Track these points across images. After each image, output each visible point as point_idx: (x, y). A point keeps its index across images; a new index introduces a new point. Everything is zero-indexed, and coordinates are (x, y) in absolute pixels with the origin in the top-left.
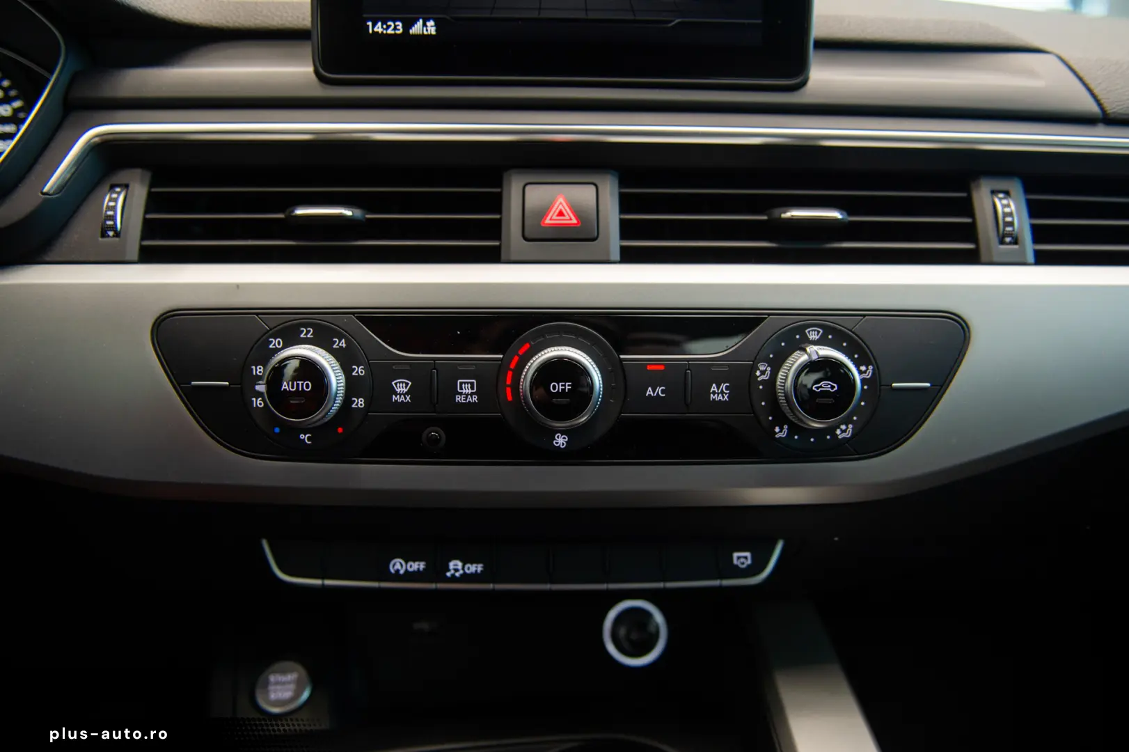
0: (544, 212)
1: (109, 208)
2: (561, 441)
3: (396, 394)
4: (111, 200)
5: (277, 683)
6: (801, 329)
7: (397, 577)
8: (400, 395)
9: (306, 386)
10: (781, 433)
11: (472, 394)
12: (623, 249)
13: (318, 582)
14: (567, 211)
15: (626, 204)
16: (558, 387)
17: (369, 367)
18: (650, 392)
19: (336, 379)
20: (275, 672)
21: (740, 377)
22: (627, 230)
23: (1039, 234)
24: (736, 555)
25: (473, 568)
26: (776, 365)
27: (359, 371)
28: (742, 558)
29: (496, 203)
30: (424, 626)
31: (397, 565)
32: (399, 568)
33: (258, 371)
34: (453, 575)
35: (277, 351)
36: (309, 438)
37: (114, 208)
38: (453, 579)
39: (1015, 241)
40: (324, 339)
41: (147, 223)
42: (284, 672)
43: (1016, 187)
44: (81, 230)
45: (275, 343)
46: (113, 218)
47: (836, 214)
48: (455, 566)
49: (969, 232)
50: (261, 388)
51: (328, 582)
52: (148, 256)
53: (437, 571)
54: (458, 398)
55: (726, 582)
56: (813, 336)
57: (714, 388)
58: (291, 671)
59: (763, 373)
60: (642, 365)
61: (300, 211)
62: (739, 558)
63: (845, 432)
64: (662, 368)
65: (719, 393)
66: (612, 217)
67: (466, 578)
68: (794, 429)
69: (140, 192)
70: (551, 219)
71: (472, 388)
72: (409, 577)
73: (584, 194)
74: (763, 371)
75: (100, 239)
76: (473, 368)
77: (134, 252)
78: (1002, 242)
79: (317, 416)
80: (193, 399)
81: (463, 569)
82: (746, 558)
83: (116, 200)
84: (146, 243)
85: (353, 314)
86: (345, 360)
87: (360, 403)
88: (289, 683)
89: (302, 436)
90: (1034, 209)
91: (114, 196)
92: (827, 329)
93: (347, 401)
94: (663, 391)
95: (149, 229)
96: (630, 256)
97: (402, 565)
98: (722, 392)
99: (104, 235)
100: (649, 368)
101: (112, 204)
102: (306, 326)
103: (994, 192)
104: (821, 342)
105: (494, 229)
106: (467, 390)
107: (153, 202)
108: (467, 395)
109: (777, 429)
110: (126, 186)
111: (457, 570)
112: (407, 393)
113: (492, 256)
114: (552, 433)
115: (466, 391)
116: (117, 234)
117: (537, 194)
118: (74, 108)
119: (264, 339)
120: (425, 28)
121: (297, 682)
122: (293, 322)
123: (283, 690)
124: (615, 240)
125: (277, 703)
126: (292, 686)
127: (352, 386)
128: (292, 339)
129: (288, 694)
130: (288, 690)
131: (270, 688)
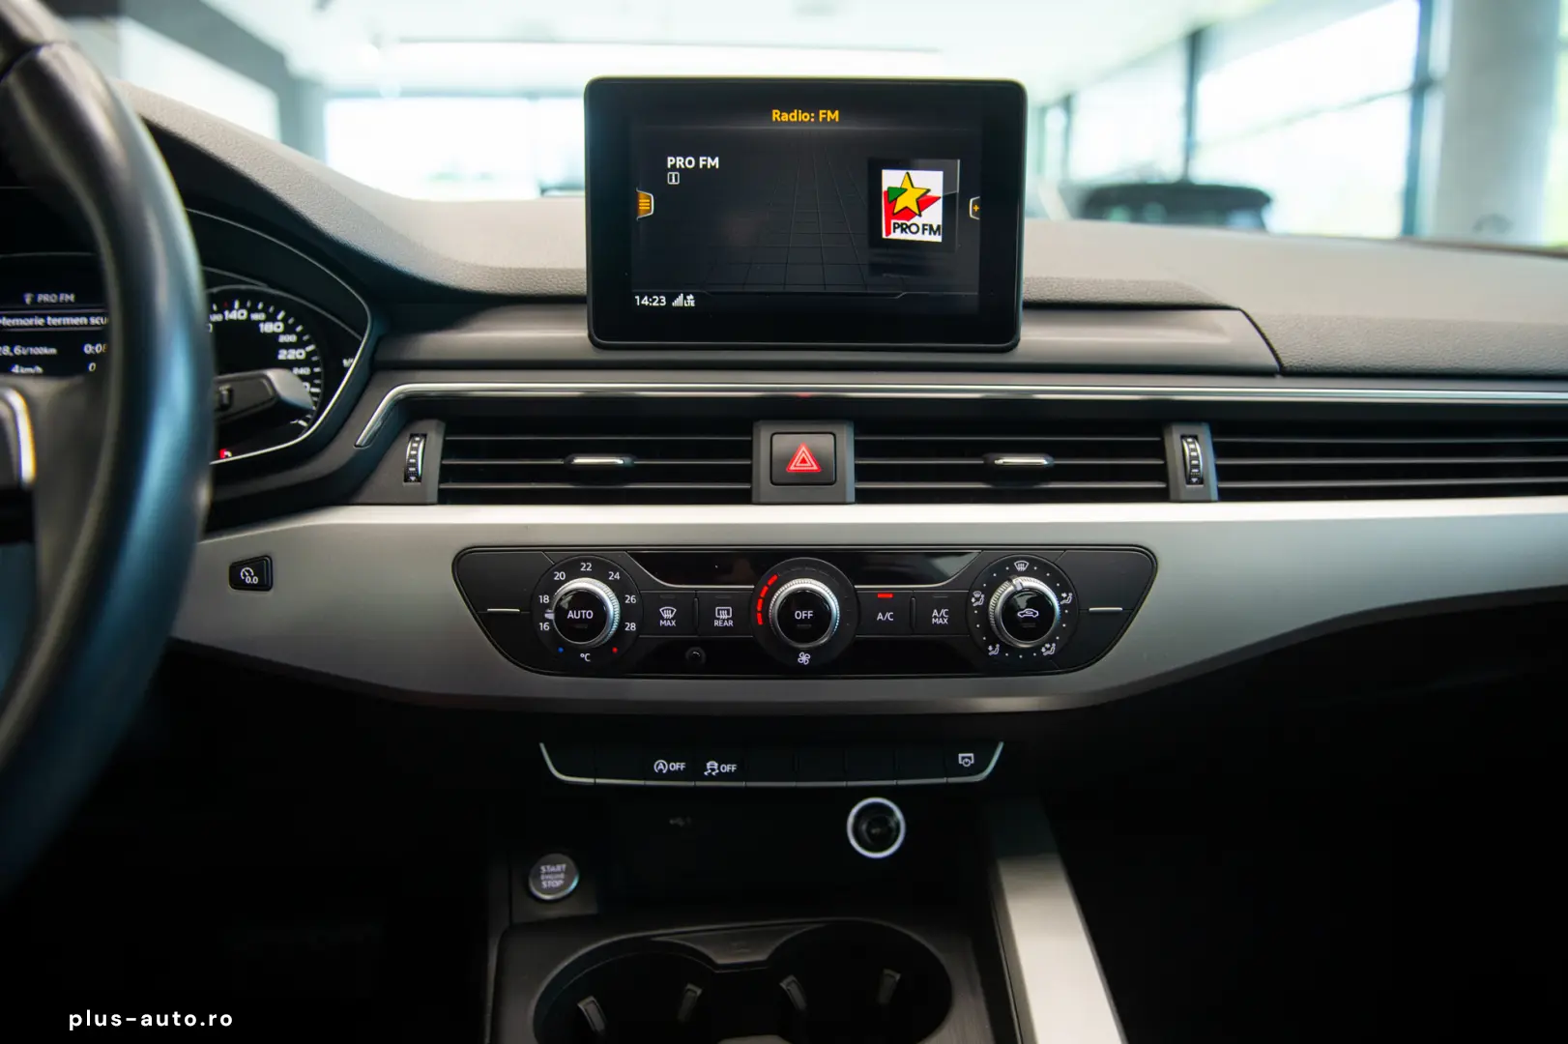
0: (789, 459)
1: (411, 457)
2: (804, 658)
3: (663, 619)
4: (412, 449)
5: (547, 873)
6: (1011, 562)
7: (660, 776)
8: (667, 620)
9: (589, 614)
10: (993, 651)
11: (728, 619)
12: (857, 491)
13: (591, 781)
14: (809, 458)
15: (861, 450)
16: (801, 615)
17: (640, 597)
18: (880, 616)
19: (613, 607)
20: (545, 864)
21: (958, 604)
22: (862, 473)
23: (1223, 473)
24: (960, 755)
25: (728, 768)
26: (989, 593)
27: (631, 599)
28: (966, 758)
29: (747, 450)
30: (680, 822)
31: (661, 765)
32: (662, 767)
33: (545, 599)
34: (710, 774)
35: (561, 583)
36: (588, 657)
37: (415, 457)
38: (710, 778)
39: (1201, 481)
40: (599, 573)
41: (444, 469)
42: (554, 864)
43: (1204, 432)
44: (386, 475)
45: (559, 576)
46: (415, 465)
47: (1042, 461)
48: (712, 766)
49: (1161, 473)
50: (550, 616)
51: (599, 781)
52: (446, 498)
53: (695, 771)
54: (716, 623)
55: (952, 780)
56: (1021, 567)
57: (935, 612)
58: (560, 863)
59: (977, 599)
60: (872, 594)
61: (579, 461)
62: (963, 758)
63: (1049, 650)
64: (891, 596)
65: (939, 617)
66: (848, 461)
67: (721, 776)
68: (1005, 647)
69: (436, 440)
70: (795, 466)
71: (728, 614)
72: (671, 776)
73: (824, 442)
74: (977, 598)
75: (404, 484)
76: (728, 597)
77: (433, 495)
78: (1189, 482)
79: (598, 638)
80: (487, 622)
81: (719, 768)
82: (970, 758)
83: (417, 449)
84: (443, 486)
85: (626, 550)
86: (619, 589)
87: (632, 626)
88: (560, 873)
89: (582, 655)
90: (1220, 450)
91: (415, 445)
92: (1032, 562)
93: (622, 625)
94: (891, 616)
95: (446, 473)
96: (864, 497)
97: (664, 765)
98: (942, 617)
99: (407, 479)
100: (879, 596)
101: (414, 452)
102: (586, 561)
103: (1183, 437)
104: (1027, 573)
105: (746, 474)
106: (724, 615)
107: (448, 450)
108: (724, 620)
109: (990, 648)
110: (425, 436)
111: (713, 770)
112: (673, 619)
113: (744, 498)
114: (796, 652)
115: (723, 617)
116: (419, 479)
117: (783, 443)
118: (379, 369)
119: (550, 572)
120: (685, 301)
121: (566, 872)
122: (575, 558)
123: (554, 879)
124: (851, 484)
125: (549, 891)
126: (562, 876)
127: (626, 612)
128: (574, 573)
129: (559, 883)
130: (558, 879)
131: (543, 877)
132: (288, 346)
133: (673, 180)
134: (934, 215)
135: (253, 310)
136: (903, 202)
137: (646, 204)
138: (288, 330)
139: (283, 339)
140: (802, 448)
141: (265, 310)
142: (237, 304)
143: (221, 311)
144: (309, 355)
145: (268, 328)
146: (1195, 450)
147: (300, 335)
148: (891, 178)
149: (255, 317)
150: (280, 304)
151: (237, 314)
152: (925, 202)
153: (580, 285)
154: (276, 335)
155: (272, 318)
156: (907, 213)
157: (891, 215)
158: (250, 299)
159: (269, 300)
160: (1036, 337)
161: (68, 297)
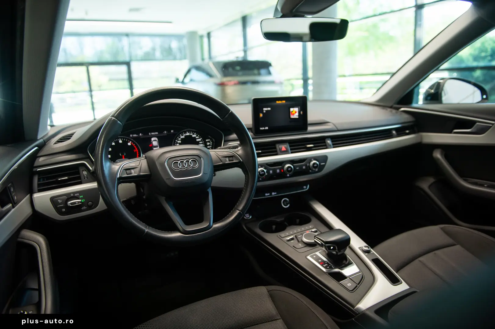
0: (281, 149)
2: (288, 175)
6: (312, 159)
7: (267, 196)
8: (271, 172)
9: (263, 173)
10: (310, 171)
15: (290, 146)
16: (288, 169)
17: (268, 170)
18: (297, 168)
19: (265, 172)
21: (306, 165)
22: (291, 149)
23: (333, 144)
25: (275, 193)
26: (309, 163)
28: (305, 187)
29: (275, 148)
31: (266, 194)
34: (273, 195)
36: (261, 179)
43: (330, 139)
47: (312, 145)
48: (273, 193)
49: (326, 145)
53: (271, 194)
54: (277, 172)
55: (303, 191)
60: (296, 165)
63: (317, 170)
64: (298, 165)
65: (304, 167)
66: (289, 149)
67: (275, 195)
68: (312, 170)
72: (268, 196)
73: (285, 146)
74: (308, 165)
76: (278, 168)
78: (329, 146)
85: (265, 163)
86: (265, 169)
87: (268, 174)
90: (332, 142)
92: (314, 159)
93: (266, 174)
94: (299, 168)
96: (292, 153)
103: (328, 140)
105: (276, 151)
113: (277, 155)
114: (287, 175)
115: (278, 171)
117: (280, 146)
120: (267, 128)
124: (290, 151)
127: (267, 172)
129: (249, 217)
132: (198, 139)
133: (264, 112)
134: (297, 114)
135: (190, 133)
136: (293, 113)
137: (261, 115)
138: (197, 136)
139: (197, 137)
140: (283, 147)
141: (192, 133)
142: (187, 132)
143: (185, 134)
144: (201, 140)
145: (194, 136)
146: (329, 142)
147: (199, 137)
148: (291, 109)
149: (191, 134)
150: (195, 132)
151: (188, 134)
152: (296, 112)
154: (195, 137)
155: (194, 134)
156: (294, 114)
157: (292, 114)
158: (189, 132)
159: (192, 131)
160: (310, 128)
161: (157, 133)
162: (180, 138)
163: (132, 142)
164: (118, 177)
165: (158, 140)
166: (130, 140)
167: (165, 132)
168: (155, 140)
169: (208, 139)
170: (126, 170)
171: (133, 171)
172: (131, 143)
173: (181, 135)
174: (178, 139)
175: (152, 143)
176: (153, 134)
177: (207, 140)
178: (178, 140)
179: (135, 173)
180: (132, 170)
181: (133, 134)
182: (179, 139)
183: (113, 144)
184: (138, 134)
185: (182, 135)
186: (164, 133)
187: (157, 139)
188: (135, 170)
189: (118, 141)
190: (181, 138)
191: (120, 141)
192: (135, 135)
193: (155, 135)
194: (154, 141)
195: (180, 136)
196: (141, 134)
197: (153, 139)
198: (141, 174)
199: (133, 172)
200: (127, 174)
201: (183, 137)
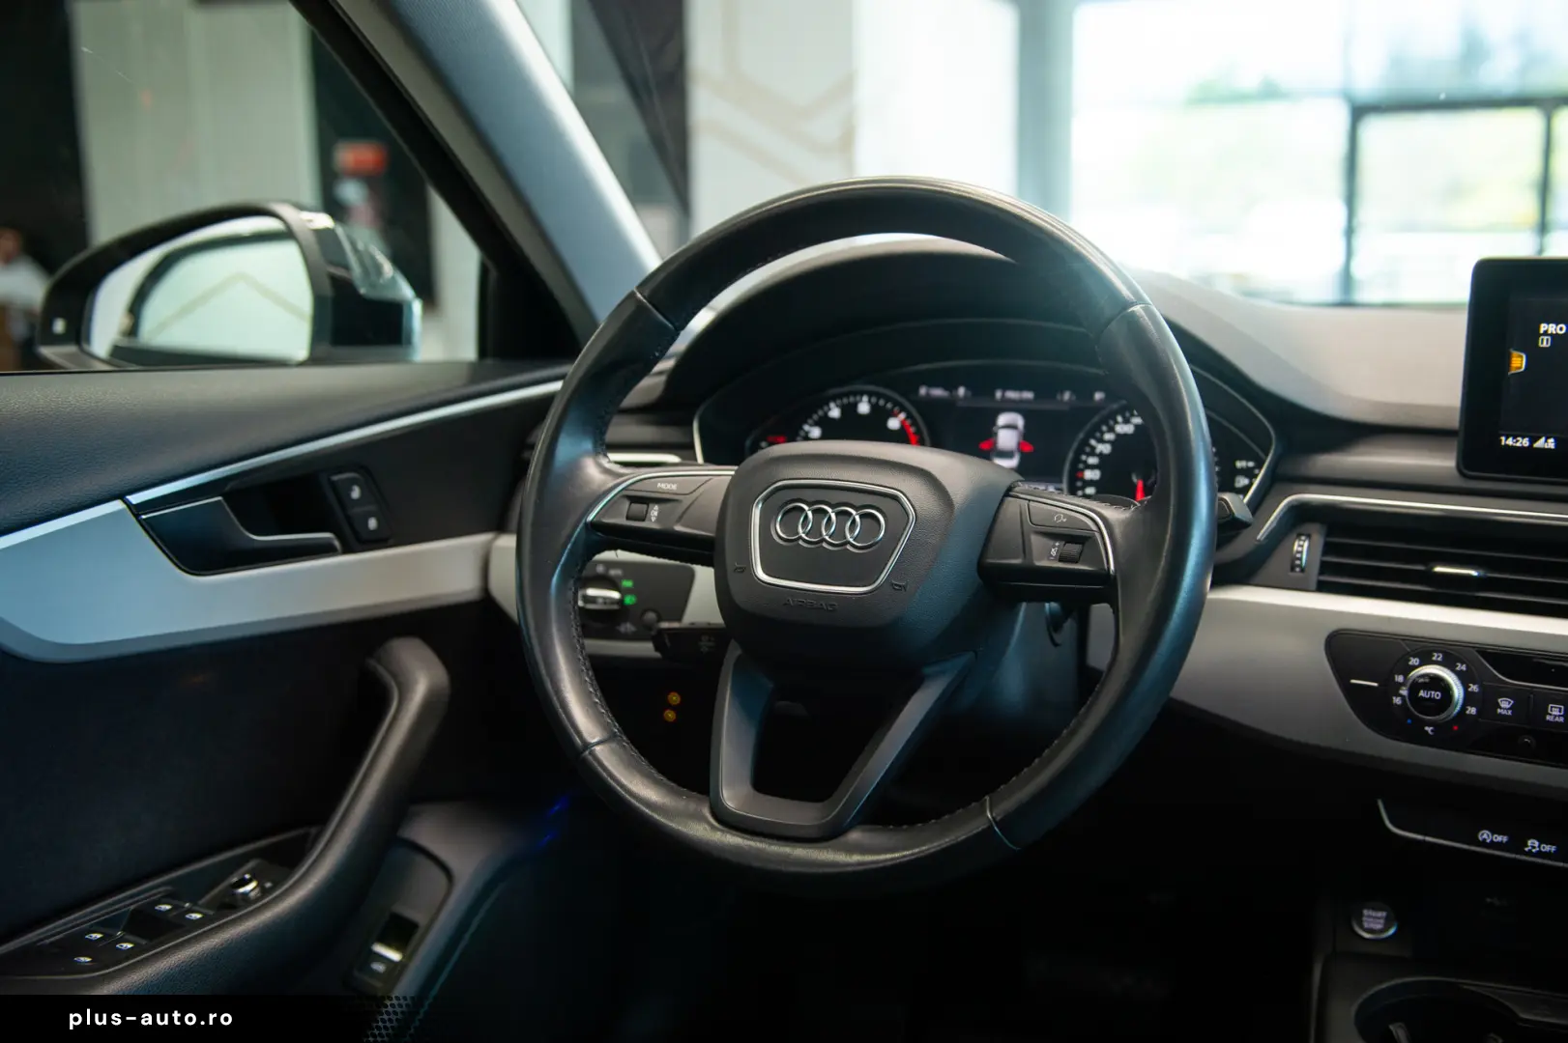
1: (1298, 552)
3: (1501, 708)
4: (1300, 546)
5: (1369, 916)
7: (1484, 844)
8: (1504, 709)
9: (1437, 695)
11: (1559, 716)
13: (1420, 837)
17: (1482, 687)
19: (1458, 692)
20: (1368, 908)
25: (1547, 848)
27: (1474, 688)
31: (1485, 835)
32: (1486, 837)
33: (1400, 679)
34: (1530, 851)
35: (1415, 667)
36: (1432, 731)
37: (1301, 552)
38: (1530, 854)
40: (1448, 663)
41: (1323, 564)
42: (1376, 910)
44: (1276, 564)
45: (1414, 661)
46: (1300, 559)
48: (1533, 844)
50: (1404, 692)
51: (1429, 839)
52: (1323, 587)
53: (1517, 845)
54: (1548, 718)
58: (1382, 911)
61: (1439, 569)
67: (1539, 854)
69: (1319, 540)
71: (1560, 712)
75: (1291, 574)
76: (1561, 697)
77: (1313, 585)
79: (1443, 716)
80: (1352, 694)
81: (1539, 847)
83: (1302, 546)
84: (1323, 578)
85: (1474, 647)
86: (1465, 679)
87: (1472, 710)
88: (1379, 918)
89: (1427, 728)
91: (1301, 543)
93: (1464, 708)
95: (1325, 567)
97: (1488, 836)
99: (1293, 569)
101: (1300, 549)
102: (1437, 652)
107: (1328, 548)
108: (1556, 716)
110: (1309, 536)
111: (1533, 847)
112: (1509, 709)
115: (1555, 713)
116: (1303, 570)
118: (1278, 481)
119: (1406, 658)
120: (1547, 443)
121: (1387, 919)
122: (1427, 647)
123: (1374, 923)
125: (1370, 931)
126: (1382, 921)
127: (1469, 698)
128: (1426, 660)
129: (1379, 927)
130: (1379, 923)
131: (1364, 919)
133: (1545, 343)
137: (1518, 362)
153: (1454, 421)
161: (1028, 395)
162: (1111, 430)
163: (909, 416)
164: (590, 518)
165: (1026, 426)
166: (903, 409)
167: (1067, 396)
168: (1011, 427)
169: (1248, 460)
170: (635, 500)
171: (655, 511)
172: (903, 423)
173: (1120, 419)
174: (1102, 433)
175: (996, 434)
176: (1012, 395)
177: (1240, 464)
178: (1101, 441)
179: (659, 519)
180: (656, 507)
181: (932, 384)
182: (1109, 436)
183: (835, 413)
184: (951, 387)
185: (1127, 421)
186: (1058, 397)
187: (1019, 421)
188: (668, 505)
189: (855, 405)
190: (1119, 436)
191: (864, 408)
192: (938, 392)
193: (1022, 401)
194: (1008, 427)
195: (1116, 422)
196: (961, 391)
197: (1003, 419)
198: (678, 528)
199: (656, 513)
200: (628, 518)
201: (1128, 429)
